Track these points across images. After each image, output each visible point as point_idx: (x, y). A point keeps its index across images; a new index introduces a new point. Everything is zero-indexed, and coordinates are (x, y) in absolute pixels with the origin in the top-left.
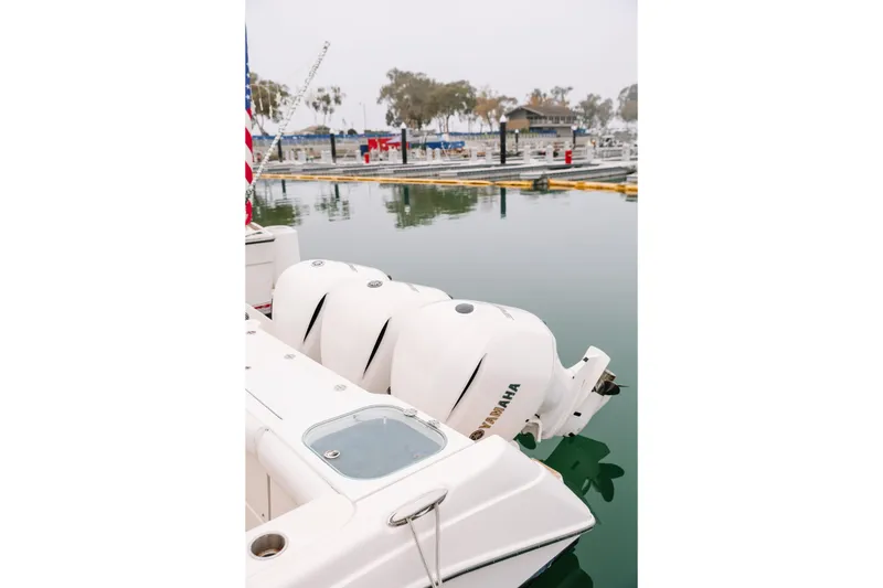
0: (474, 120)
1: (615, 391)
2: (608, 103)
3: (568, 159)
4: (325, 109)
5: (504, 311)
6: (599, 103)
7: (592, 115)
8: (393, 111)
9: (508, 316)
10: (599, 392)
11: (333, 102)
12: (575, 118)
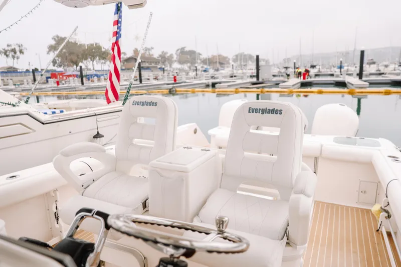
0: (105, 63)
2: (171, 56)
3: (175, 80)
4: (14, 57)
6: (168, 55)
8: (57, 58)
11: (18, 53)
12: (159, 63)
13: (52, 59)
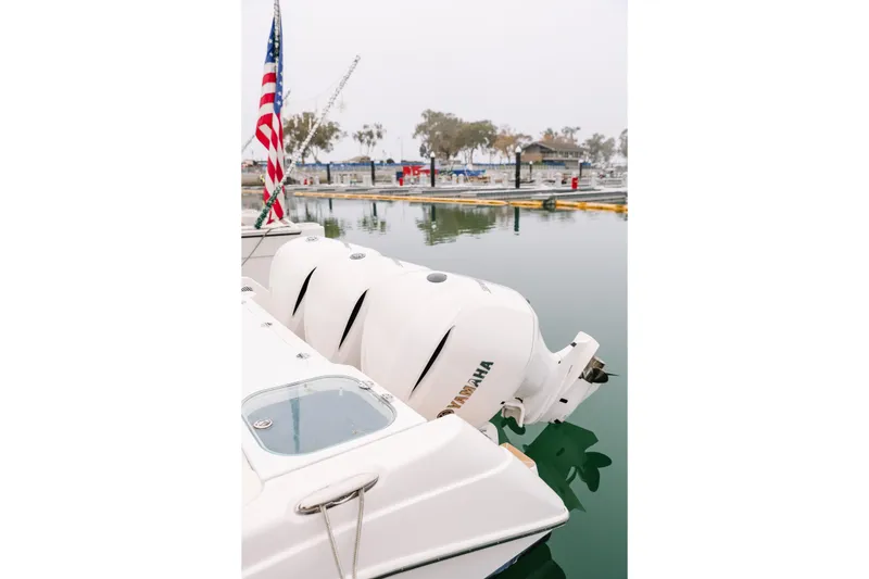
0: (495, 153)
1: (604, 379)
2: (611, 142)
3: (575, 185)
4: (369, 143)
5: (481, 284)
6: (603, 141)
7: (597, 151)
8: (426, 145)
9: (486, 289)
10: (587, 379)
11: (375, 137)
12: (582, 153)
13: (420, 146)
